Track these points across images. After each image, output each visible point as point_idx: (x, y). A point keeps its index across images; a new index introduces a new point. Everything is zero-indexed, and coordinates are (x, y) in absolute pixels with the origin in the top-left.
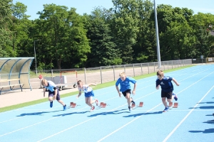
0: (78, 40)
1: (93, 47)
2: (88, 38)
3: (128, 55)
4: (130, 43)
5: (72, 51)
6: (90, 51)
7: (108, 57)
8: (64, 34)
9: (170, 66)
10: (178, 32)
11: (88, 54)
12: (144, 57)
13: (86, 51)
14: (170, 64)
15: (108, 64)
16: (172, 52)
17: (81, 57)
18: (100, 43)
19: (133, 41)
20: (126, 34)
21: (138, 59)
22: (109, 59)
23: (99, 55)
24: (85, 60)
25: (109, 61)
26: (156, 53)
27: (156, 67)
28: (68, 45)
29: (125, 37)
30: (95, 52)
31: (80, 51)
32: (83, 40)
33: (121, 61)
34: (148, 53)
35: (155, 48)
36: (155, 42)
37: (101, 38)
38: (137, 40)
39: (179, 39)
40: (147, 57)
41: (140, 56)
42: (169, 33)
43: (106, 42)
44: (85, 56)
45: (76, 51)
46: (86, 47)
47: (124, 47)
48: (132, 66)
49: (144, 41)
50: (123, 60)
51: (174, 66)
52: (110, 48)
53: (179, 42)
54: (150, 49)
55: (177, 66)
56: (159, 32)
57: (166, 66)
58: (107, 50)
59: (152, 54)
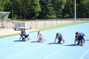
0: (35, 5)
1: (42, 9)
2: (40, 4)
3: (59, 14)
4: (61, 8)
5: (31, 10)
6: (40, 11)
7: (49, 14)
8: (28, 1)
9: (81, 21)
10: (86, 4)
11: (39, 12)
12: (68, 15)
13: (39, 11)
14: (81, 20)
15: (49, 18)
16: (82, 14)
17: (36, 13)
18: (46, 7)
19: (63, 7)
20: (59, 4)
21: (65, 16)
22: (50, 15)
23: (45, 13)
24: (38, 15)
25: (50, 16)
26: (74, 14)
27: (73, 21)
28: (29, 7)
29: (59, 5)
30: (43, 11)
31: (35, 10)
32: (37, 5)
33: (56, 17)
34: (70, 14)
35: (74, 12)
36: (74, 8)
37: (47, 4)
38: (65, 6)
39: (86, 8)
40: (69, 16)
41: (65, 15)
42: (82, 4)
43: (49, 7)
44: (38, 13)
45: (34, 10)
46: (39, 9)
47: (58, 10)
48: (61, 20)
49: (68, 7)
50: (57, 16)
51: (82, 21)
52: (51, 10)
53: (86, 9)
54: (71, 12)
55: (84, 21)
56: (76, 4)
57: (79, 21)
58: (49, 11)
59: (72, 14)
